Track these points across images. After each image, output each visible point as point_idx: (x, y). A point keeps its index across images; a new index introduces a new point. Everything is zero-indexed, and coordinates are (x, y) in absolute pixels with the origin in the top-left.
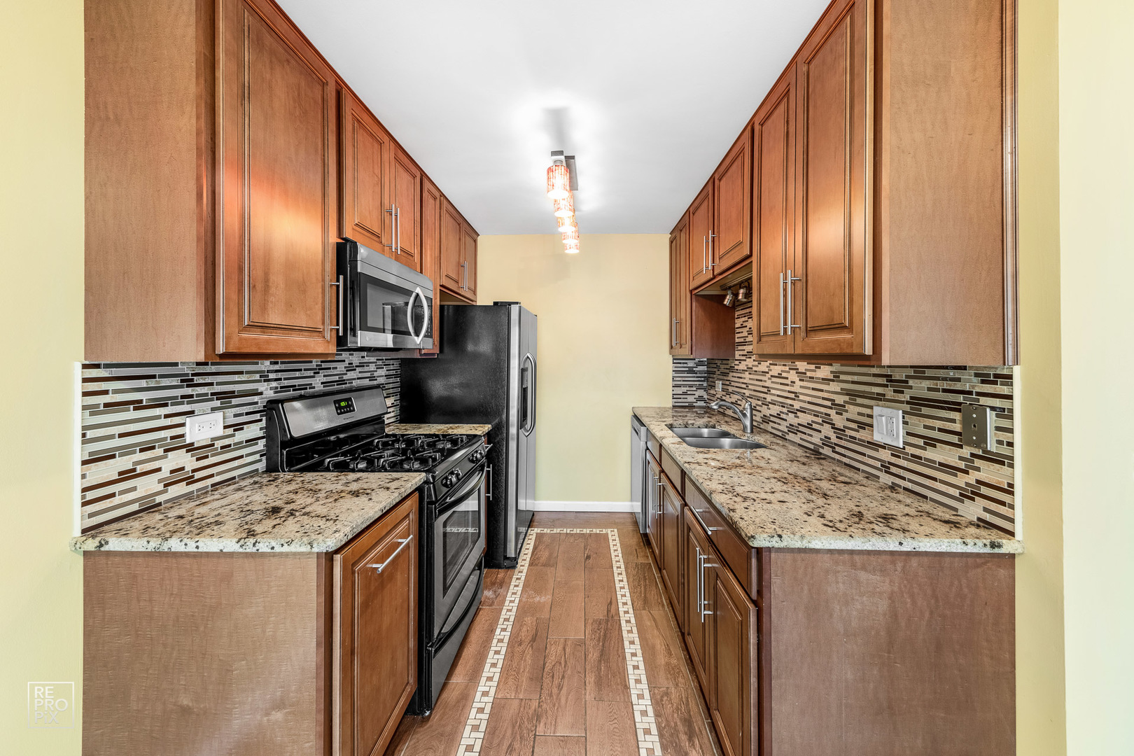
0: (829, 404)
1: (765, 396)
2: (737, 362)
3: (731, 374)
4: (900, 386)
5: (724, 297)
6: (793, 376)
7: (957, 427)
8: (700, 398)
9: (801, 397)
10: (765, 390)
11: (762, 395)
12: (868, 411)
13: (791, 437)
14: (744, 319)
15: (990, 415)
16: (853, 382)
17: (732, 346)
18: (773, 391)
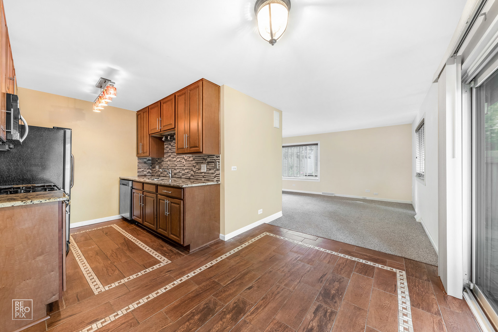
0: (192, 166)
1: (175, 167)
2: (165, 159)
3: (163, 162)
4: (205, 160)
5: (162, 138)
6: (183, 161)
7: (213, 166)
8: (149, 172)
9: (186, 166)
10: (175, 166)
11: (174, 167)
12: (200, 166)
13: (183, 177)
14: (167, 145)
15: (217, 162)
16: (198, 160)
17: (163, 154)
18: (177, 166)
